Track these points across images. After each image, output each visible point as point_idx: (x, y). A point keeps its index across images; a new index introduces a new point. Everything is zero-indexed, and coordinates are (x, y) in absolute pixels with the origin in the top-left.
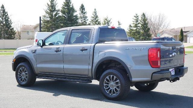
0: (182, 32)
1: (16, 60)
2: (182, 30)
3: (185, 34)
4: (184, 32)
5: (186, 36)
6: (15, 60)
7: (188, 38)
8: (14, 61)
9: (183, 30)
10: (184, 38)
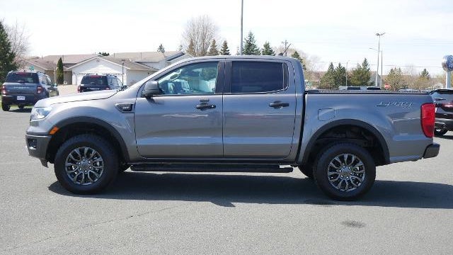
0: (61, 64)
1: (59, 130)
2: (60, 61)
3: (66, 69)
4: (65, 65)
5: (71, 73)
6: (56, 129)
7: (74, 77)
8: (53, 132)
9: (63, 62)
10: (65, 76)
